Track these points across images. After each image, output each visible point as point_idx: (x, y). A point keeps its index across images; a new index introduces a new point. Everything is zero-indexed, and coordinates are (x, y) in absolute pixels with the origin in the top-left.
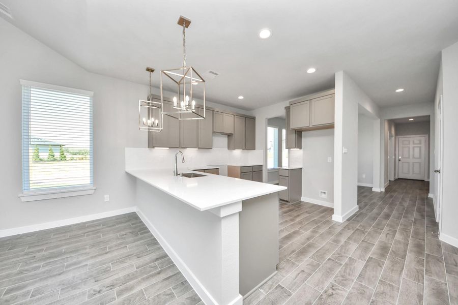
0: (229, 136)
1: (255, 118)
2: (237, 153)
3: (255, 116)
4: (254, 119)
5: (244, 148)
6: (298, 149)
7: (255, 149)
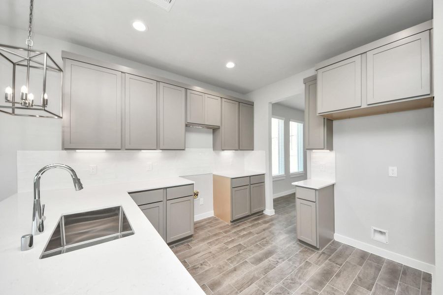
0: (215, 130)
1: (253, 103)
2: (228, 155)
3: (253, 101)
4: (251, 105)
5: (237, 148)
6: (328, 151)
7: (253, 150)
